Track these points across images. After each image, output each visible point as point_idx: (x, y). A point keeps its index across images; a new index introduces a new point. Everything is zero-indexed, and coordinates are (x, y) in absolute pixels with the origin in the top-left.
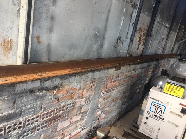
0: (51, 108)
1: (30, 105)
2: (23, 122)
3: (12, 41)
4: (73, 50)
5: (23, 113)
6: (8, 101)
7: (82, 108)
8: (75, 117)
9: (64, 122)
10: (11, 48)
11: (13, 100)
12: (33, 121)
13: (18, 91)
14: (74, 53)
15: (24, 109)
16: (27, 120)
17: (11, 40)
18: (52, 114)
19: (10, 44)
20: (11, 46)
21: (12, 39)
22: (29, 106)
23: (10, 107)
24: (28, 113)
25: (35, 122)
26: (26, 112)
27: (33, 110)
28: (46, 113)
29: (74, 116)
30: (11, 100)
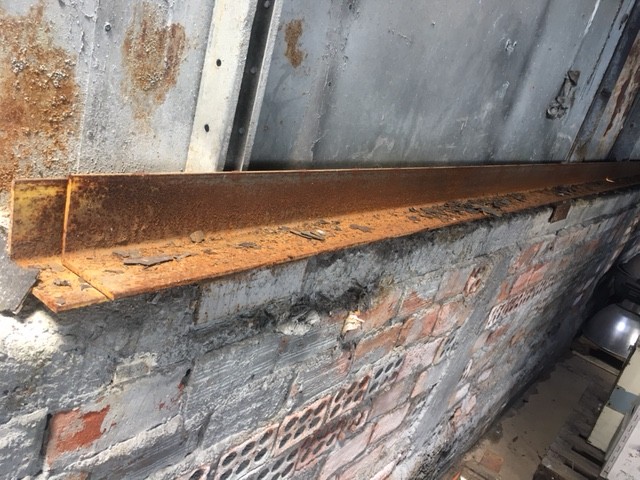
0: (323, 393)
1: (246, 388)
2: (208, 468)
3: (178, 33)
4: (411, 115)
5: (212, 428)
6: (159, 377)
7: (419, 381)
8: (387, 417)
9: (349, 443)
10: (169, 75)
11: (182, 369)
12: (246, 457)
13: (210, 319)
14: (413, 127)
15: (219, 406)
16: (223, 458)
17: (174, 27)
18: (319, 419)
19: (171, 49)
20: (173, 62)
21: (182, 24)
22: (244, 392)
23: (161, 406)
24: (234, 423)
25: (252, 462)
26: (228, 419)
27: (254, 406)
28: (300, 414)
29: (388, 412)
30: (171, 368)
